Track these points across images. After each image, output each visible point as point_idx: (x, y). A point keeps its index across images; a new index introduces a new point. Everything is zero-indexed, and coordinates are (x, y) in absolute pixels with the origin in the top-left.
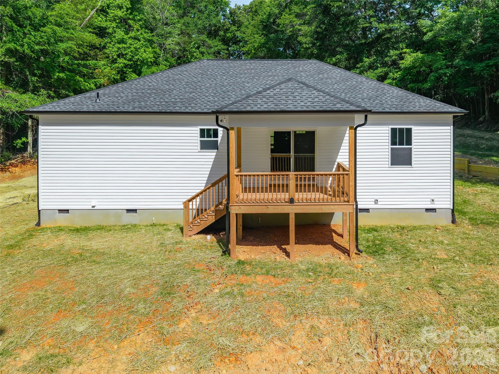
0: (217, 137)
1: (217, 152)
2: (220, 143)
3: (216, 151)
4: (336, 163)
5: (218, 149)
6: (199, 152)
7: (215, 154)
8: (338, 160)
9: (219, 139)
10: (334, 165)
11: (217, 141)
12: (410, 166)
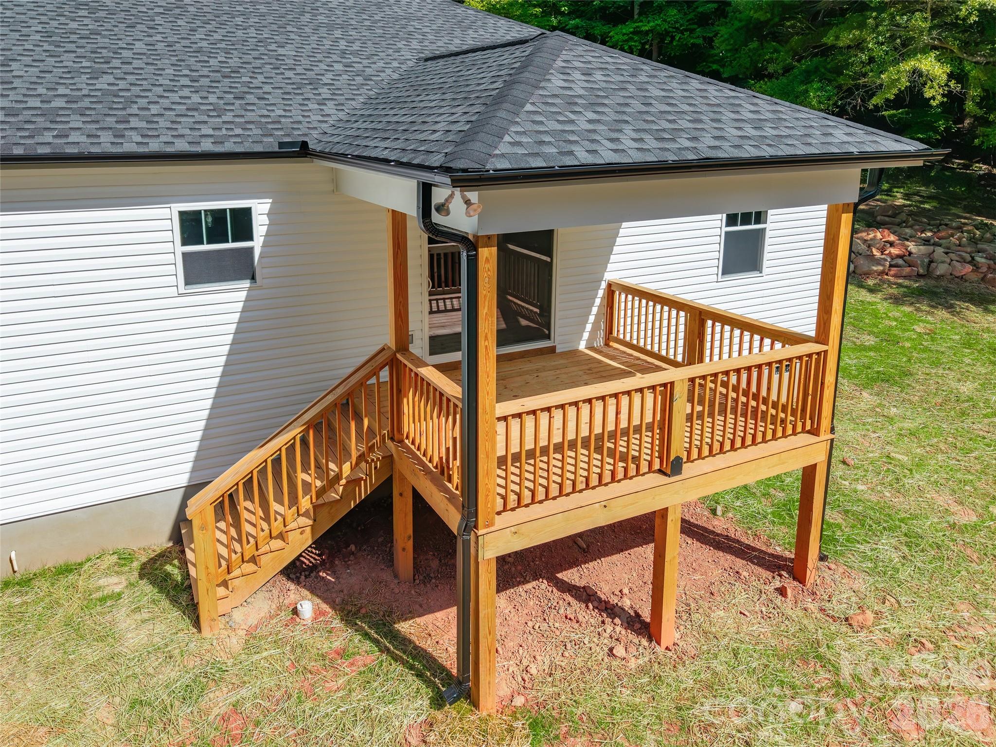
0: (250, 238)
1: (250, 289)
2: (261, 257)
3: (246, 284)
4: (604, 285)
5: (253, 278)
6: (180, 295)
7: (243, 295)
8: (609, 276)
9: (257, 244)
10: (598, 288)
11: (251, 250)
12: (756, 274)
